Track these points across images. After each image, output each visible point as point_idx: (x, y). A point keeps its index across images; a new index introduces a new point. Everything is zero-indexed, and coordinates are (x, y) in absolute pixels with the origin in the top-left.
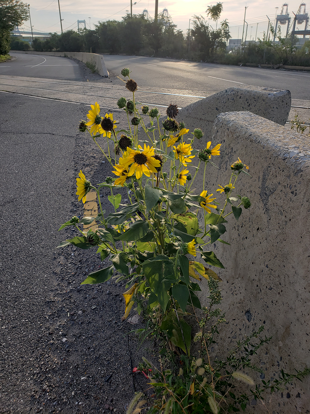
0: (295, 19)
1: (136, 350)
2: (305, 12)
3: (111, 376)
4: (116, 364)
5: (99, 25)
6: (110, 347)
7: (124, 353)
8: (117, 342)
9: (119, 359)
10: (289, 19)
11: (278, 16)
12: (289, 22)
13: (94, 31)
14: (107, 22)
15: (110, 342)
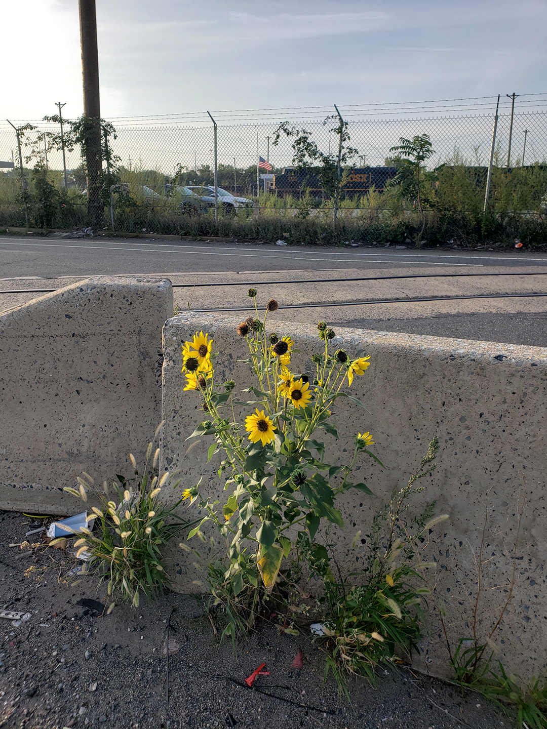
1: (220, 668)
3: (232, 716)
4: (220, 701)
6: (186, 697)
7: (211, 685)
8: (186, 686)
9: (215, 695)
15: (178, 694)
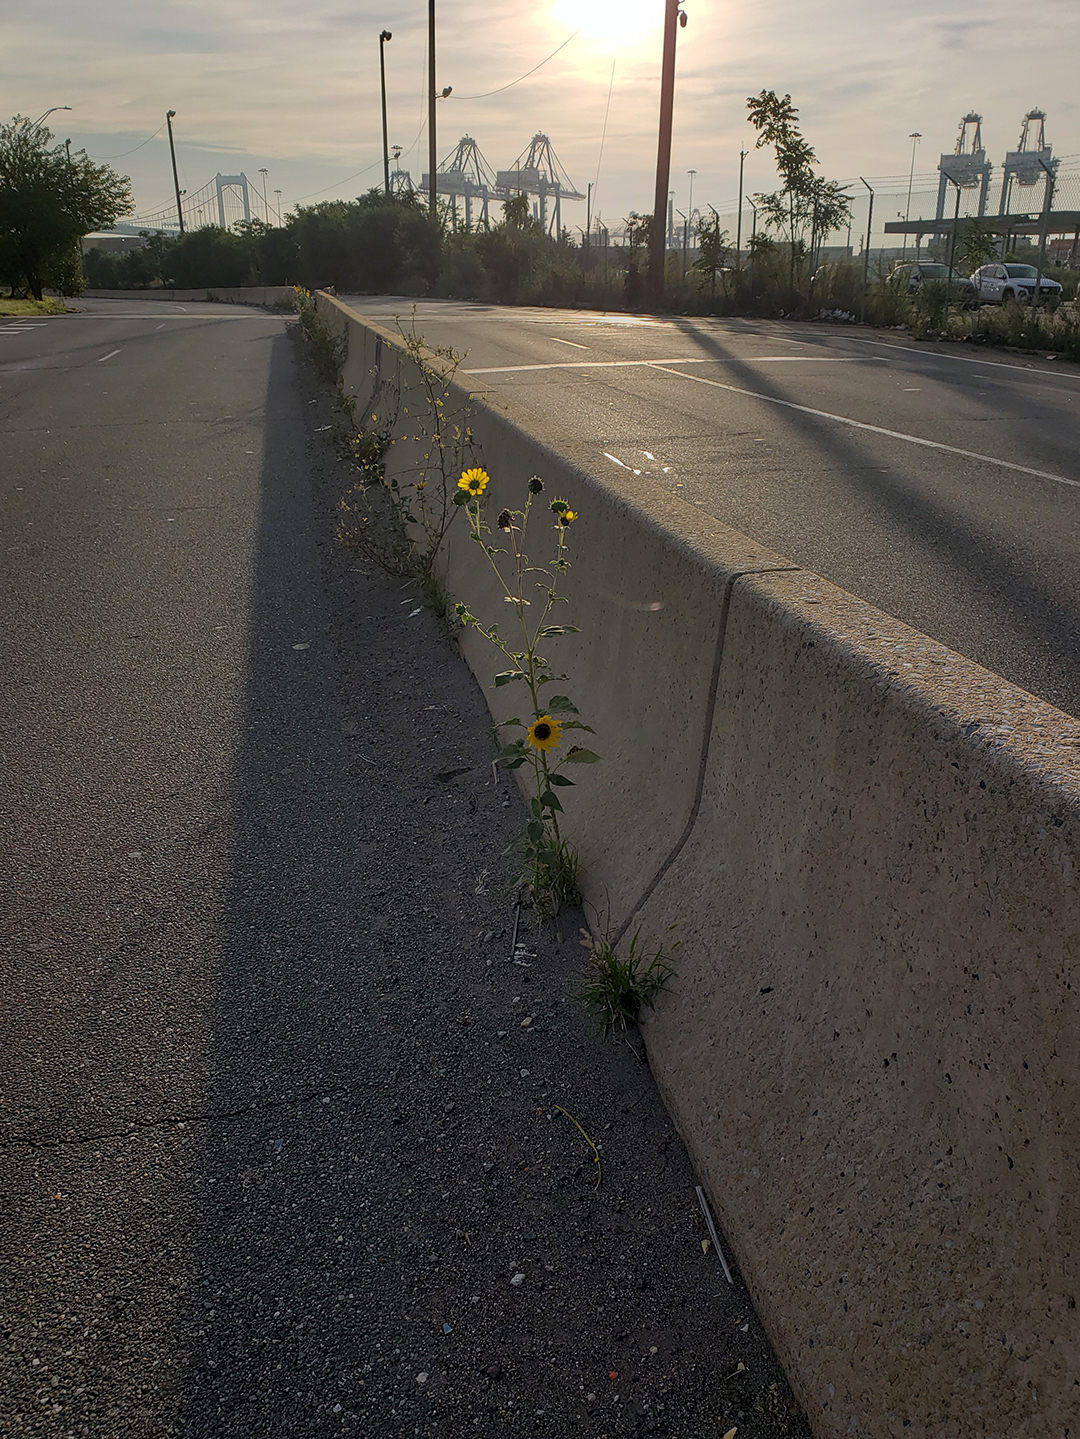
0: (1008, 168)
2: (1041, 140)
5: (296, 214)
10: (987, 169)
11: (947, 157)
12: (986, 179)
13: (284, 229)
14: (319, 207)
